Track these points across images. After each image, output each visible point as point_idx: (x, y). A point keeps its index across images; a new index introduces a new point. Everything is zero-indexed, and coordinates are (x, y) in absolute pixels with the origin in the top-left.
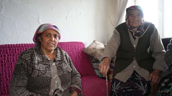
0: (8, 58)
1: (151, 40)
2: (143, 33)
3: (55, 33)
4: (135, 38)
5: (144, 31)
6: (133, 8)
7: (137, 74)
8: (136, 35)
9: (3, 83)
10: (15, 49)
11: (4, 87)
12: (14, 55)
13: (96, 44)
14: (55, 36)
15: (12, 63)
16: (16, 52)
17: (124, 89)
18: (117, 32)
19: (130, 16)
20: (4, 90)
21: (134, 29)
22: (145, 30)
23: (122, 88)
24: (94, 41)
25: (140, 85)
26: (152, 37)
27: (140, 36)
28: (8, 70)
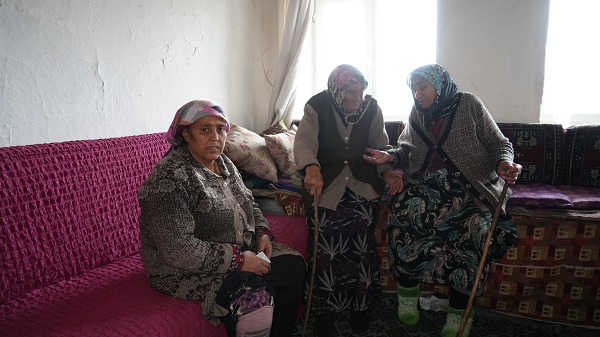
0: (61, 182)
1: (372, 127)
3: (219, 122)
4: (346, 125)
7: (353, 193)
8: (349, 119)
9: (64, 247)
10: (73, 158)
11: (68, 257)
12: (72, 171)
14: (220, 128)
15: (72, 195)
16: (75, 165)
17: (336, 224)
20: (70, 265)
23: (332, 223)
25: (362, 211)
26: (374, 122)
28: (70, 215)
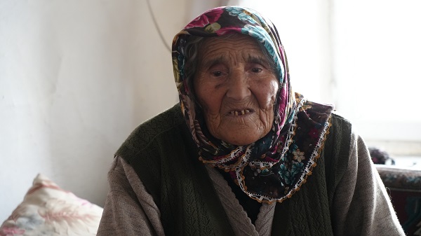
2: (298, 176)
5: (305, 162)
6: (215, 27)
13: (50, 216)
18: (130, 173)
19: (204, 75)
21: (232, 155)
22: (307, 156)
24: (38, 187)
27: (282, 193)
